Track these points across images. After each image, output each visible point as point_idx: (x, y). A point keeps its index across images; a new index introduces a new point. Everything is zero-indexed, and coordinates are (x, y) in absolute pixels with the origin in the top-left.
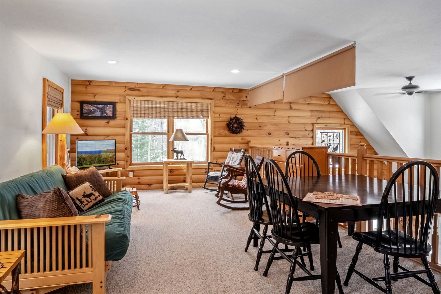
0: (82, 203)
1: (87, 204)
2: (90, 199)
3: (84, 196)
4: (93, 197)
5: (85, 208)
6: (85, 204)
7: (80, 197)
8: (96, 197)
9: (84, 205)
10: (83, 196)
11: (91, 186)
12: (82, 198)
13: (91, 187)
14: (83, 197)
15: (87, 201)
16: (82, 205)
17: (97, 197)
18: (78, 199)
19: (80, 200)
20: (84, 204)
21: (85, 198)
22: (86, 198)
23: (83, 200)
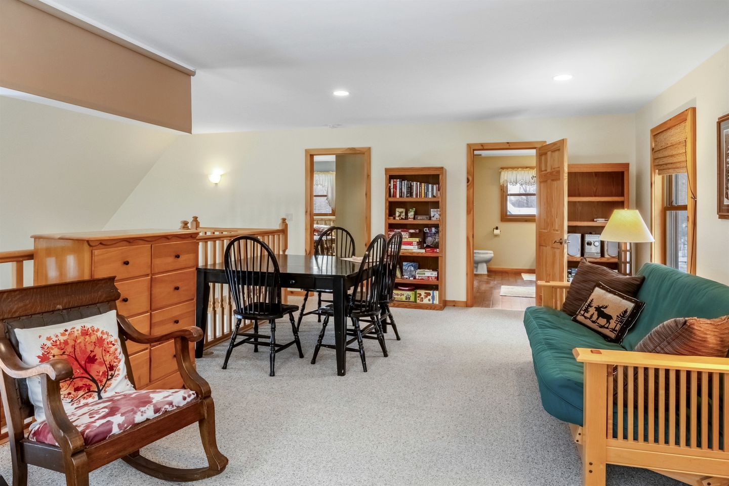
0: (586, 311)
1: (586, 318)
2: (597, 319)
3: (598, 309)
4: (602, 321)
5: (580, 318)
6: (586, 315)
7: (594, 304)
8: (606, 326)
9: (583, 315)
10: (599, 306)
11: (628, 313)
12: (593, 307)
13: (626, 312)
14: (595, 308)
15: (592, 316)
16: (582, 312)
17: (607, 328)
18: (591, 303)
19: (589, 306)
20: (584, 313)
21: (596, 311)
22: (596, 313)
23: (592, 310)
